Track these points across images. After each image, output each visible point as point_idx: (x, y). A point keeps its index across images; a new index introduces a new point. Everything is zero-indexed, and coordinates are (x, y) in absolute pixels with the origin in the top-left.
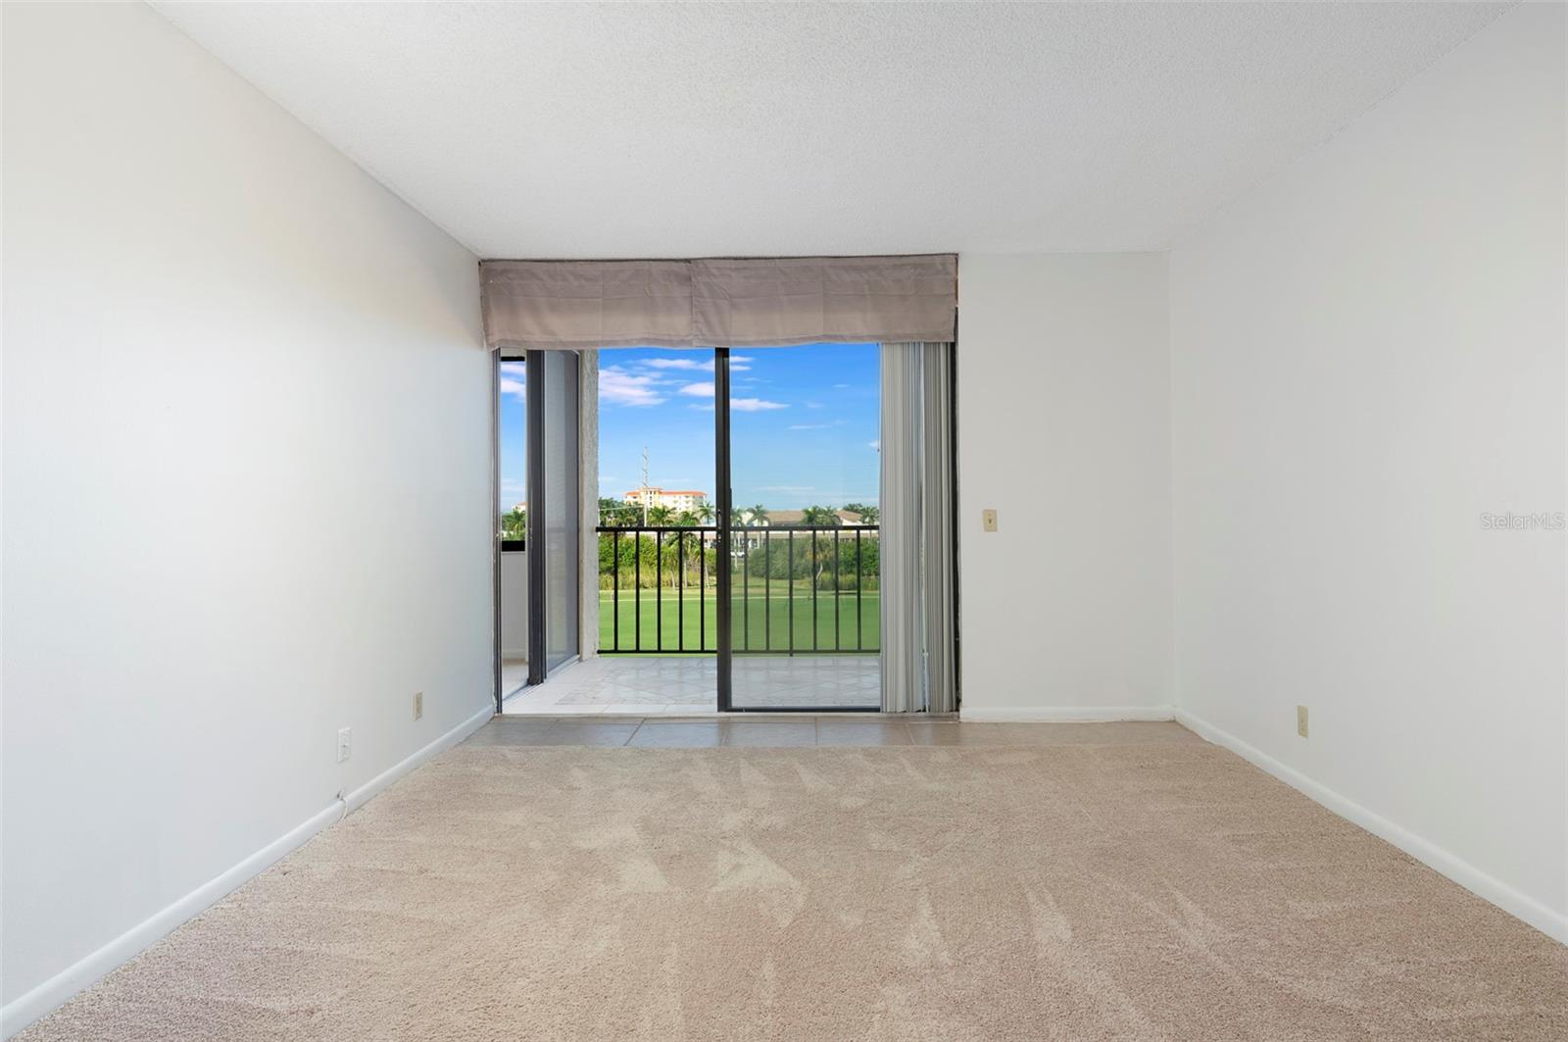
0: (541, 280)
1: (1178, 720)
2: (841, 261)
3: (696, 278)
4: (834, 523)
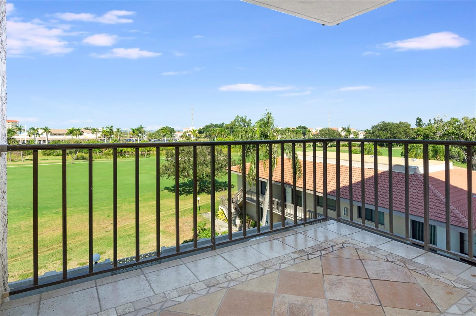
4: (81, 134)
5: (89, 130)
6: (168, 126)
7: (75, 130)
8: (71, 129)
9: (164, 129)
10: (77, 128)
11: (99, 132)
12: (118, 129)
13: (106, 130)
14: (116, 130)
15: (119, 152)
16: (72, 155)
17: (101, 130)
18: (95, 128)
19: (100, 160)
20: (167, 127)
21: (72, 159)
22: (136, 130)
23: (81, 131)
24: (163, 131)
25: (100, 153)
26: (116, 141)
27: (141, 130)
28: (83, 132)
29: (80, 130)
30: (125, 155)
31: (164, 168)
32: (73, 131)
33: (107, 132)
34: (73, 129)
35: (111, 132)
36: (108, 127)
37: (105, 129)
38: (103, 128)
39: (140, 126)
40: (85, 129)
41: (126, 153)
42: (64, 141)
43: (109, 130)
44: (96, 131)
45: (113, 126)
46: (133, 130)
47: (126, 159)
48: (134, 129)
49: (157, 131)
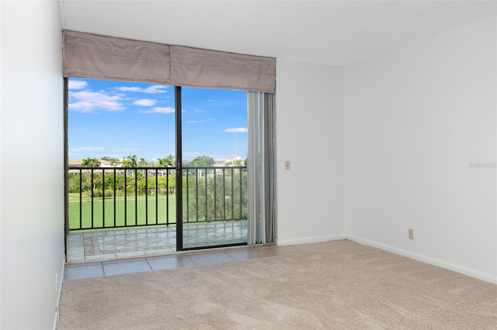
0: (95, 44)
1: (348, 239)
2: (233, 55)
3: (172, 54)
4: (98, 166)
5: (107, 160)
6: (205, 155)
7: (91, 160)
8: (86, 159)
9: (199, 160)
10: (94, 159)
11: (120, 163)
12: (143, 160)
13: (128, 161)
14: (141, 161)
15: (143, 189)
16: (87, 191)
17: (121, 160)
18: (114, 158)
19: (120, 197)
20: (204, 157)
21: (87, 196)
22: (164, 161)
23: (98, 162)
24: (198, 161)
25: (120, 189)
26: (140, 174)
27: (170, 161)
28: (100, 163)
29: (97, 160)
30: (150, 192)
31: (193, 207)
32: (88, 162)
33: (128, 162)
34: (89, 159)
35: (133, 163)
36: (130, 156)
37: (126, 160)
38: (124, 158)
39: (170, 156)
40: (103, 159)
41: (152, 190)
42: (78, 174)
43: (131, 161)
44: (116, 161)
45: (135, 156)
46: (160, 160)
47: (151, 197)
48: (162, 159)
49: (191, 162)
